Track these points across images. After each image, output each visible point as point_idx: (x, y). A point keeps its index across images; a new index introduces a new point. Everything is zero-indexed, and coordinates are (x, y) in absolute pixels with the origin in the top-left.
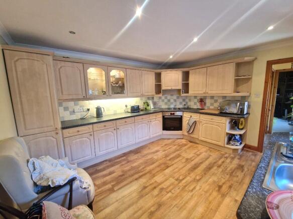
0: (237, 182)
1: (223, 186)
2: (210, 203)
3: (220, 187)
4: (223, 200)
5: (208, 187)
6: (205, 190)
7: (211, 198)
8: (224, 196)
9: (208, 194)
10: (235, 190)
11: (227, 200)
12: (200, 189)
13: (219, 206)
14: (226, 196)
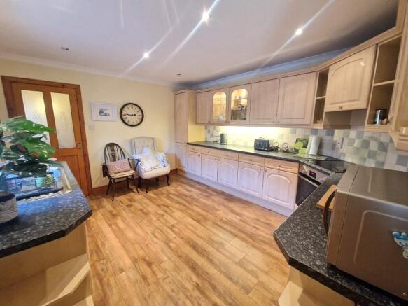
0: (149, 296)
1: (149, 269)
2: (132, 244)
3: (149, 264)
4: (129, 256)
5: (153, 249)
6: (150, 246)
7: (137, 246)
8: (135, 261)
9: (143, 246)
10: (137, 281)
11: (127, 262)
12: (153, 241)
13: (125, 250)
14: (133, 262)
